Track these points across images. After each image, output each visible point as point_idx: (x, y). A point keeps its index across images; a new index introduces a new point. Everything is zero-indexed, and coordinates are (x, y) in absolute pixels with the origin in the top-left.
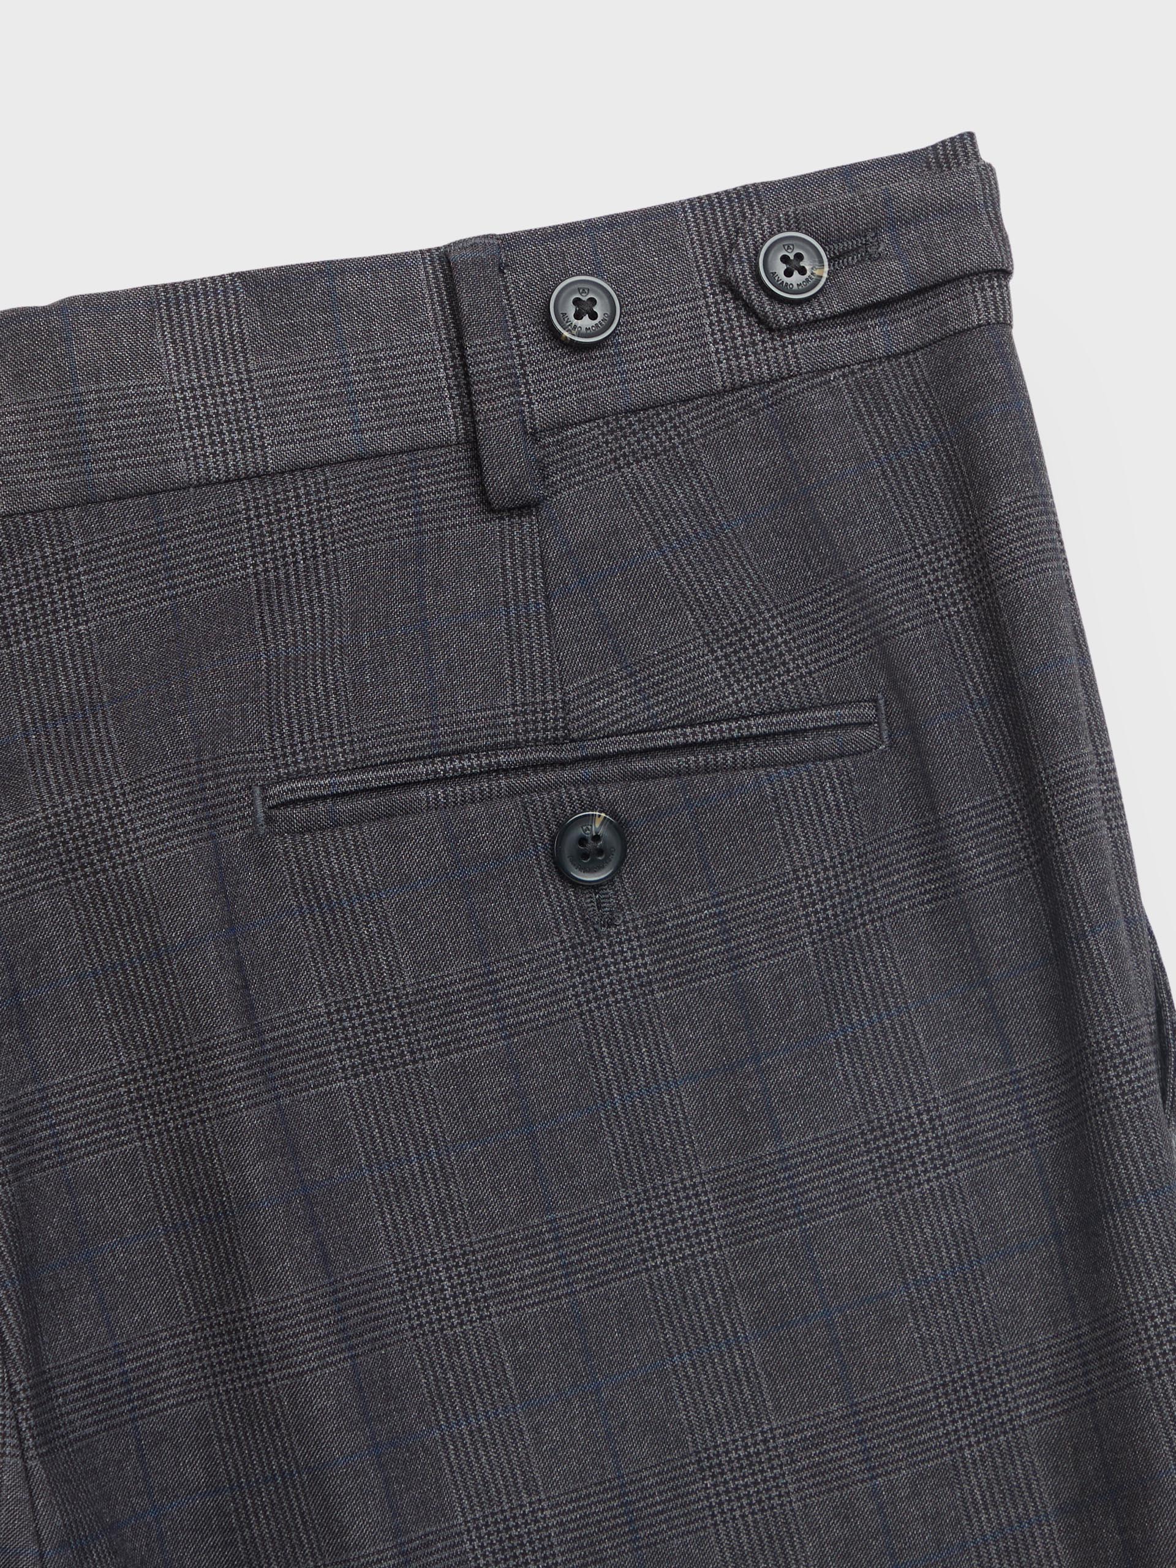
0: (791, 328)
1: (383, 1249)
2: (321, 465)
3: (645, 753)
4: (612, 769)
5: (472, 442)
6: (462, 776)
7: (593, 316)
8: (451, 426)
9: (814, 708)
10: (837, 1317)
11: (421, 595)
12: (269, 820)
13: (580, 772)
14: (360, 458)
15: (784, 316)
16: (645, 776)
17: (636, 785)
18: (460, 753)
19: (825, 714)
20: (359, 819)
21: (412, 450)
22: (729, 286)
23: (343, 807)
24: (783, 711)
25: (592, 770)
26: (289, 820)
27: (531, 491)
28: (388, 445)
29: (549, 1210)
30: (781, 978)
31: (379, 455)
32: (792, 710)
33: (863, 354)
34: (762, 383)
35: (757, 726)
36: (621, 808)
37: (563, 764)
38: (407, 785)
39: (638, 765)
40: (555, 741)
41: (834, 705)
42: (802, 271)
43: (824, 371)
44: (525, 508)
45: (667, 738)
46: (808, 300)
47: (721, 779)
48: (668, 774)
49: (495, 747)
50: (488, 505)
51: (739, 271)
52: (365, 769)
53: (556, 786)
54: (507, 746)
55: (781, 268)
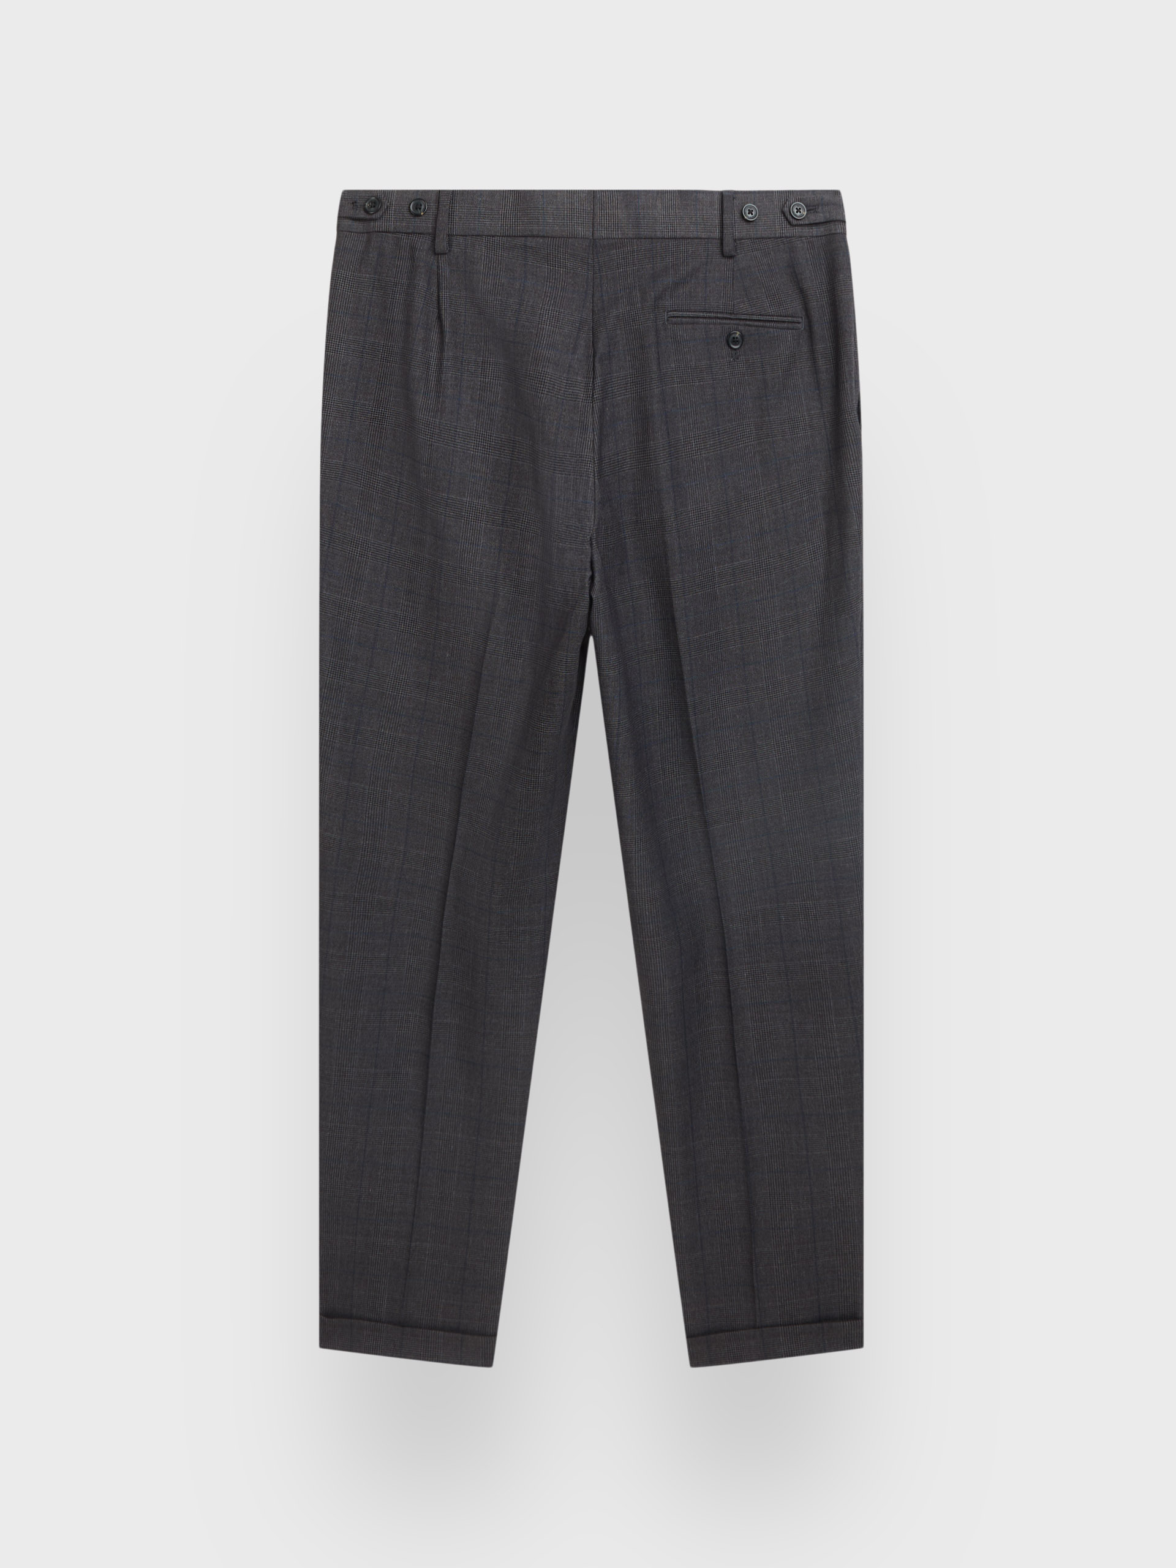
0: (796, 225)
1: (681, 432)
2: (688, 238)
3: (750, 320)
4: (742, 322)
5: (722, 239)
6: (710, 318)
7: (752, 214)
8: (717, 234)
9: (788, 317)
10: (778, 462)
11: (706, 273)
12: (668, 320)
13: (735, 322)
14: (697, 238)
15: (795, 222)
16: (749, 325)
17: (747, 327)
18: (710, 312)
19: (790, 318)
20: (687, 323)
21: (708, 239)
22: (783, 213)
23: (684, 320)
24: (781, 316)
25: (738, 322)
26: (672, 321)
27: (733, 253)
28: (703, 236)
29: (718, 426)
30: (774, 379)
31: (701, 238)
32: (783, 316)
33: (811, 235)
34: (787, 237)
35: (775, 318)
36: (743, 332)
37: (731, 319)
38: (698, 317)
39: (748, 323)
40: (731, 314)
41: (793, 317)
42: (800, 212)
43: (801, 237)
44: (731, 257)
45: (755, 317)
46: (800, 220)
47: (766, 329)
48: (754, 326)
49: (717, 312)
50: (723, 254)
51: (786, 209)
52: (689, 312)
53: (729, 324)
54: (720, 312)
55: (796, 211)
